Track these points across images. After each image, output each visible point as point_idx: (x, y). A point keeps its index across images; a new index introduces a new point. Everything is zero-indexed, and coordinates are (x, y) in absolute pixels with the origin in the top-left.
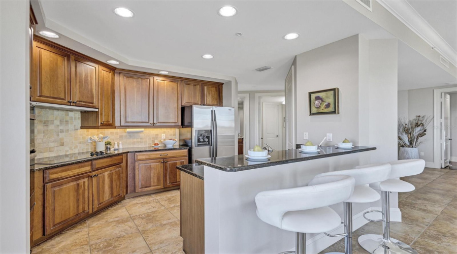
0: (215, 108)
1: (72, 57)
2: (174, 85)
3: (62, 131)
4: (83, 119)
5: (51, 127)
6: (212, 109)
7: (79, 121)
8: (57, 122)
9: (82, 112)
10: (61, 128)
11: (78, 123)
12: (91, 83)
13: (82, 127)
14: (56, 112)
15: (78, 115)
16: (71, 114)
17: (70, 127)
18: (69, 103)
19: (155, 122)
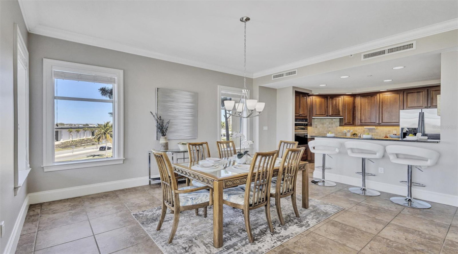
0: (424, 110)
1: (329, 97)
2: (397, 96)
3: (330, 127)
4: (340, 122)
5: (325, 125)
6: (420, 111)
7: (339, 123)
8: (328, 123)
9: (340, 119)
10: (330, 126)
11: (338, 124)
12: (339, 106)
13: (340, 126)
14: (327, 120)
15: (339, 120)
16: (334, 120)
17: (334, 125)
18: (327, 116)
19: (380, 122)
